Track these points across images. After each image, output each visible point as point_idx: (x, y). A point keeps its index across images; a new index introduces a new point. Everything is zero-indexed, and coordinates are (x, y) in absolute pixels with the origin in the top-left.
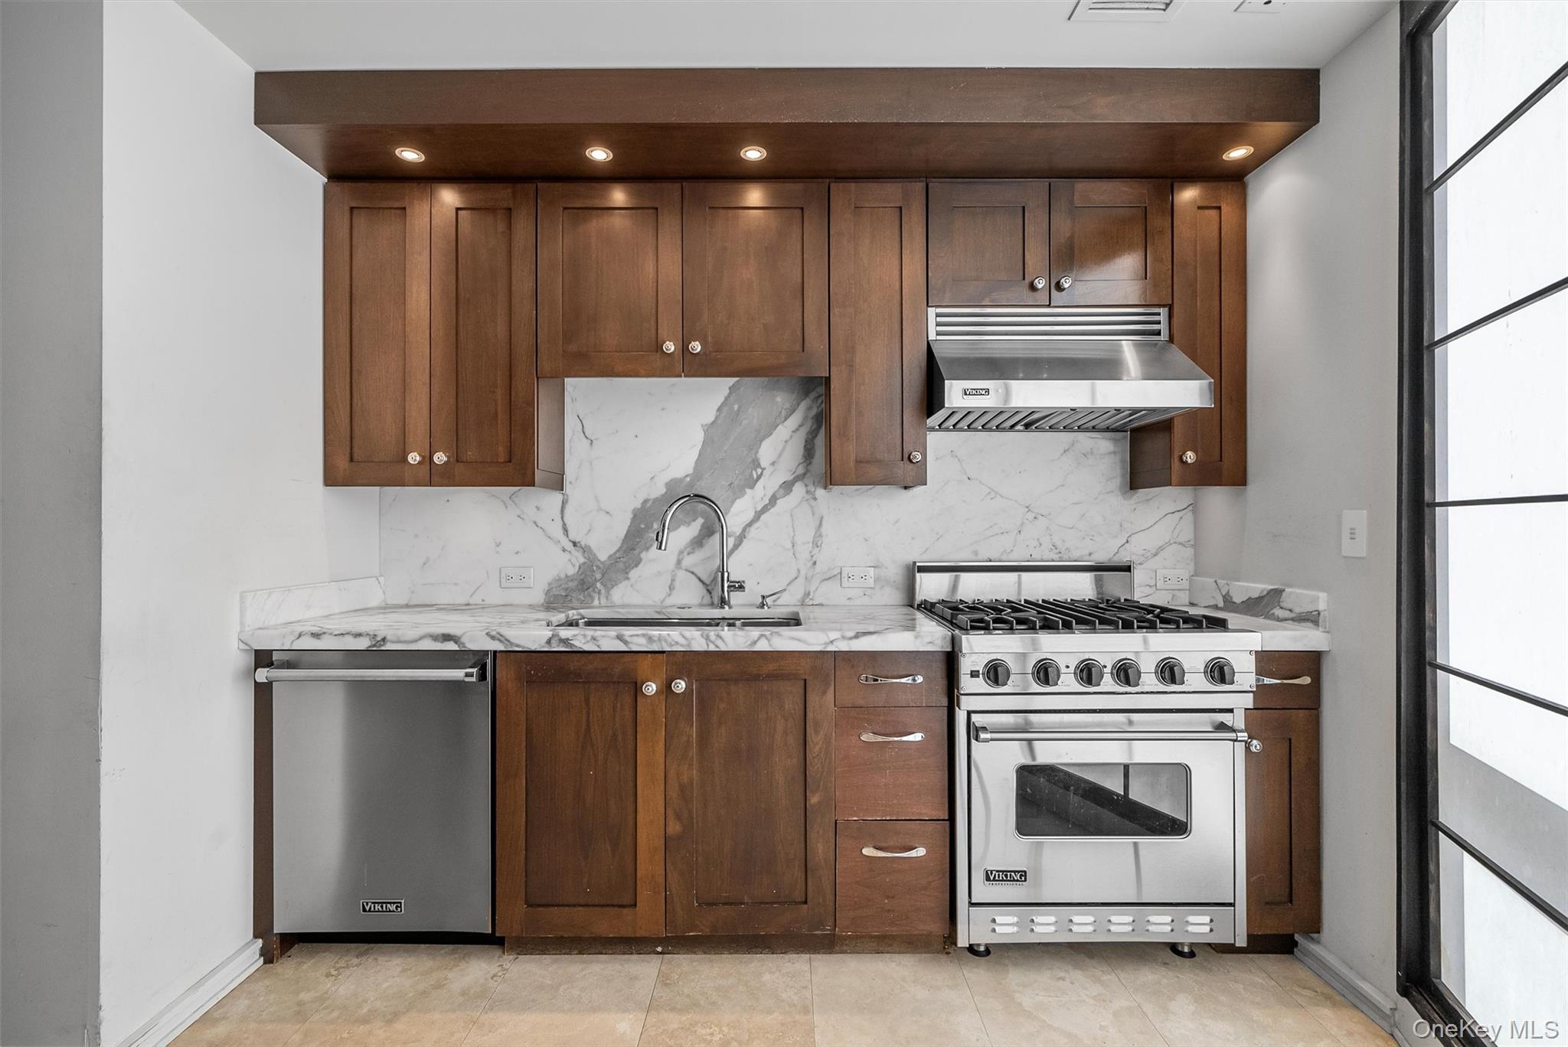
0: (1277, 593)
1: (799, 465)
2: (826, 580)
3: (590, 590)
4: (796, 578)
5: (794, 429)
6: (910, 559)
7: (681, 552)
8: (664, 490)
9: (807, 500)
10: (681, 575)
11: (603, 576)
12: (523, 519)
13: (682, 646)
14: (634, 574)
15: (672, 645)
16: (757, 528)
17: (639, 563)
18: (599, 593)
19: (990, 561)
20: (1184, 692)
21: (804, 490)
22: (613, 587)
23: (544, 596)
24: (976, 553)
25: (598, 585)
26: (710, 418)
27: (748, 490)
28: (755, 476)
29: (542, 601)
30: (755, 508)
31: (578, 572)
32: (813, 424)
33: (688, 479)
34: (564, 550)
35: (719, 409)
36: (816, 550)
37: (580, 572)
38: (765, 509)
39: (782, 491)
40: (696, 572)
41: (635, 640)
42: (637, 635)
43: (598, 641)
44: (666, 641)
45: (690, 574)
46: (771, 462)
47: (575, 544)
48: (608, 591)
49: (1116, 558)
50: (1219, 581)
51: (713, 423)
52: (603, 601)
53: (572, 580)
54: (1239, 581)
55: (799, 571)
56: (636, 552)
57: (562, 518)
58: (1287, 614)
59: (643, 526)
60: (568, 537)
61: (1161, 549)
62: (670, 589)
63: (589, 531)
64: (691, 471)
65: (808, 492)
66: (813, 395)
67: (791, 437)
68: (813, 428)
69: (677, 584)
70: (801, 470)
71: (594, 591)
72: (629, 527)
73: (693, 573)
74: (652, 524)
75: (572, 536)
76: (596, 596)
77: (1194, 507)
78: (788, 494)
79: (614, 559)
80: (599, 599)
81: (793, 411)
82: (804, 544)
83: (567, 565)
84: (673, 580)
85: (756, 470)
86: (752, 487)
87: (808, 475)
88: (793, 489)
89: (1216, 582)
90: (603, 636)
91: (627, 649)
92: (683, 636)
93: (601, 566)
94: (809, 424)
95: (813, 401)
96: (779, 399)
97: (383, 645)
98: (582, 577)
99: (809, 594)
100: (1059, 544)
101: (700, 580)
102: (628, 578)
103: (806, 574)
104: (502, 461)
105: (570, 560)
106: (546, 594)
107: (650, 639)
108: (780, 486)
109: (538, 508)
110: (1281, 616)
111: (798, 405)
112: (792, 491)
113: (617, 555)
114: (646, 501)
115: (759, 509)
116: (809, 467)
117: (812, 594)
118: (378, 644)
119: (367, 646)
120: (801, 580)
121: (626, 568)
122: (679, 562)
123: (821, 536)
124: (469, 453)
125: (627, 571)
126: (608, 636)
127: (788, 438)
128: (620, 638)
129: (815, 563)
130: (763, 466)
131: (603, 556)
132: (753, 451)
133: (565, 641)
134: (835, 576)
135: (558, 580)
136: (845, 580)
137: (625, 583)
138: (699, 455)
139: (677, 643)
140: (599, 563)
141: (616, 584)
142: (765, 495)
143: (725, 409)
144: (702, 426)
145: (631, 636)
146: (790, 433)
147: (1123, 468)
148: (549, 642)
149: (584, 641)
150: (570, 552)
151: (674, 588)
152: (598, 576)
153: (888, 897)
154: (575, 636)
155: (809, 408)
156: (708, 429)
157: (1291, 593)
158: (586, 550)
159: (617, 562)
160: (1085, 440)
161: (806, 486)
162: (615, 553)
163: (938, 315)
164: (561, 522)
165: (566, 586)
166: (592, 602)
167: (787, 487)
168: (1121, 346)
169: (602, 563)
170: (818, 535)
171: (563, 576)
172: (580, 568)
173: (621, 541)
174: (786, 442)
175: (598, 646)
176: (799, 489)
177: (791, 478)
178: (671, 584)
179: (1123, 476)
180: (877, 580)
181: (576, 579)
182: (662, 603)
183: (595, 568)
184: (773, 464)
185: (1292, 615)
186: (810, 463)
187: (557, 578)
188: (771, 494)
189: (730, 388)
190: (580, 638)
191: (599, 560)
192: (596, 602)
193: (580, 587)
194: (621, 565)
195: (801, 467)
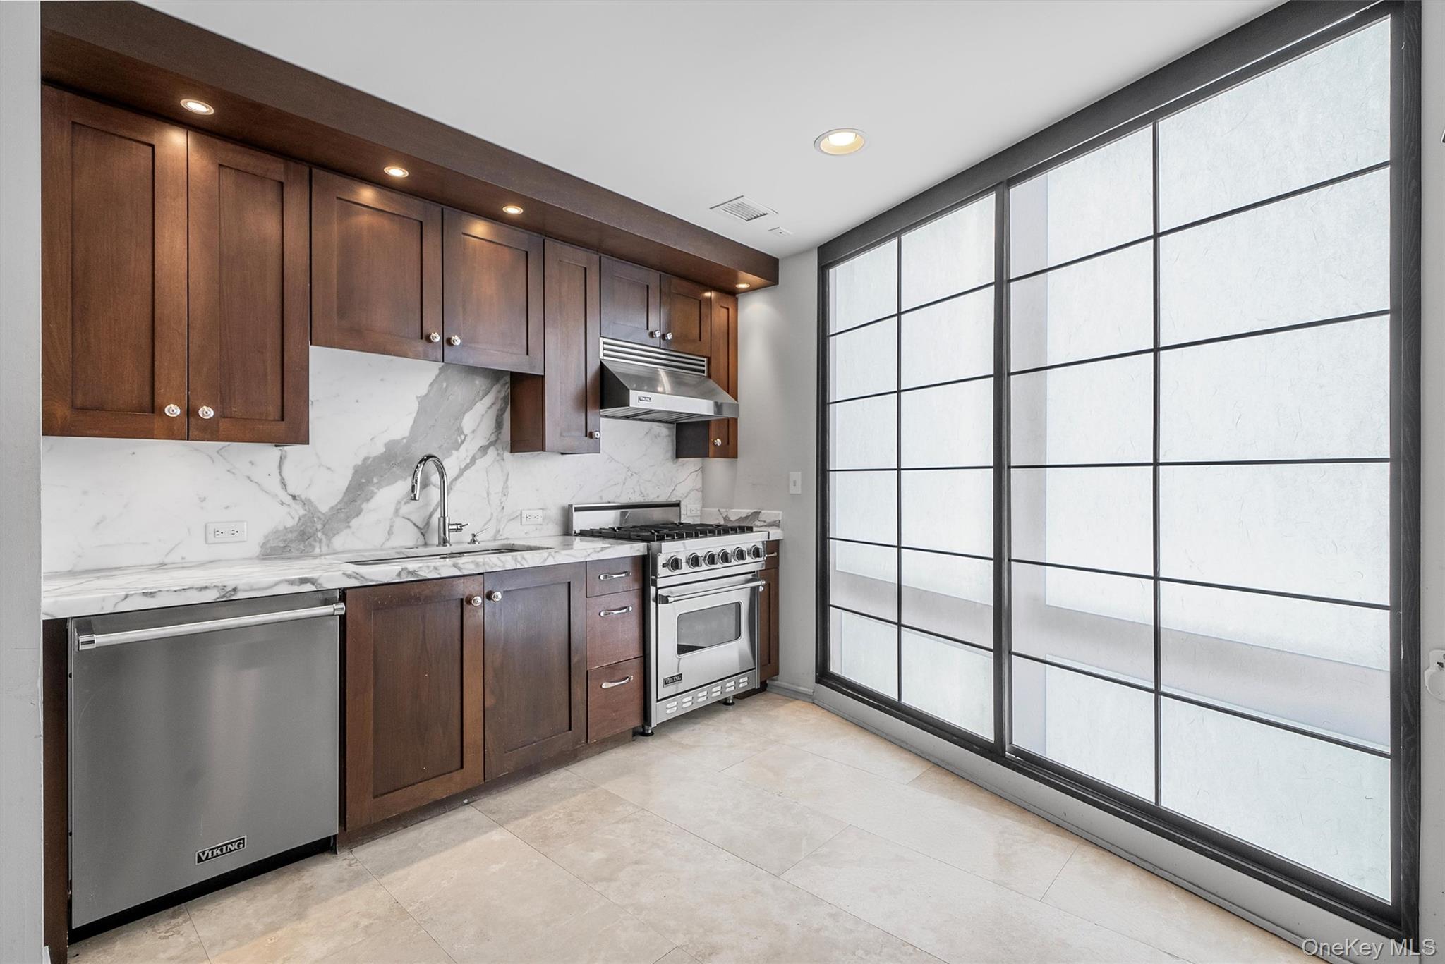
0: (756, 514)
1: (491, 435)
2: (511, 520)
3: (312, 539)
4: (490, 520)
5: (488, 406)
6: (566, 503)
7: (399, 502)
8: (382, 450)
9: (498, 461)
10: (399, 522)
11: (324, 526)
12: (233, 473)
13: (500, 567)
14: (354, 523)
15: (492, 567)
16: (461, 482)
17: (360, 513)
18: (320, 541)
19: (609, 503)
20: (732, 566)
21: (496, 453)
22: (334, 535)
23: (260, 549)
24: (601, 498)
25: (319, 534)
26: (424, 391)
27: (453, 452)
28: (460, 441)
29: (258, 553)
30: (460, 466)
31: (297, 524)
32: (502, 404)
33: (405, 441)
34: (282, 504)
35: (431, 385)
36: (505, 498)
37: (300, 523)
38: (467, 467)
39: (480, 453)
40: (412, 519)
41: (467, 566)
42: (468, 563)
43: (438, 570)
44: (488, 564)
45: (407, 521)
46: (472, 429)
47: (294, 498)
48: (329, 539)
49: (669, 500)
50: (721, 510)
51: (426, 395)
52: (325, 549)
53: (291, 532)
54: (732, 509)
55: (492, 514)
56: (359, 502)
57: (280, 473)
58: (762, 524)
59: (363, 481)
60: (286, 491)
61: (689, 493)
62: (389, 534)
63: (310, 485)
64: (407, 434)
65: (498, 454)
66: (502, 381)
67: (486, 412)
68: (503, 406)
69: (395, 530)
70: (493, 438)
71: (315, 540)
72: (351, 481)
73: (409, 519)
74: (373, 478)
75: (291, 490)
76: (317, 545)
77: (702, 469)
78: (484, 455)
79: (336, 511)
80: (320, 548)
81: (487, 393)
82: (495, 493)
83: (285, 517)
84: (391, 527)
85: (460, 436)
86: (457, 449)
87: (499, 441)
88: (488, 451)
89: (719, 510)
90: (443, 566)
91: (461, 574)
92: (500, 560)
93: (322, 517)
94: (499, 403)
95: (502, 386)
96: (477, 382)
97: (233, 595)
98: (302, 528)
99: (499, 531)
100: (643, 491)
101: (415, 525)
102: (349, 527)
103: (497, 516)
104: (272, 418)
105: (289, 513)
106: (261, 547)
107: (477, 564)
108: (479, 449)
109: (252, 463)
110: (759, 525)
111: (492, 387)
112: (487, 453)
113: (339, 507)
114: (366, 459)
115: (463, 466)
116: (499, 436)
117: (501, 530)
118: (228, 595)
119: (215, 597)
120: (494, 521)
121: (348, 517)
122: (397, 511)
123: (507, 487)
124: (234, 409)
125: (348, 520)
126: (446, 565)
127: (484, 413)
128: (455, 566)
129: (503, 508)
130: (465, 433)
131: (324, 508)
132: (458, 421)
133: (413, 573)
134: (517, 517)
135: (275, 532)
136: (524, 520)
137: (348, 531)
138: (414, 422)
139: (496, 565)
140: (320, 515)
141: (338, 533)
142: (467, 456)
143: (436, 386)
144: (417, 397)
145: (463, 564)
146: (486, 409)
147: (673, 445)
148: (399, 575)
149: (427, 571)
150: (289, 505)
151: (392, 533)
152: (319, 526)
153: (614, 712)
154: (420, 567)
155: (499, 392)
156: (422, 400)
157: (764, 513)
158: (306, 503)
159: (339, 513)
160: (656, 427)
161: (497, 450)
162: (337, 505)
163: (604, 343)
164: (280, 477)
165: (285, 538)
166: (313, 551)
167: (484, 450)
168: (658, 371)
169: (323, 514)
170: (506, 486)
171: (281, 528)
172: (300, 519)
173: (342, 494)
174: (483, 415)
175: (439, 574)
176: (492, 452)
177: (487, 443)
178: (390, 530)
179: (673, 450)
180: (544, 518)
181: (295, 531)
182: (381, 546)
183: (315, 519)
184: (473, 432)
185: (765, 524)
186: (500, 433)
187: (274, 530)
188: (472, 455)
189: (440, 369)
190: (425, 569)
191: (320, 512)
192: (317, 551)
193: (300, 537)
194: (342, 516)
195: (493, 436)
